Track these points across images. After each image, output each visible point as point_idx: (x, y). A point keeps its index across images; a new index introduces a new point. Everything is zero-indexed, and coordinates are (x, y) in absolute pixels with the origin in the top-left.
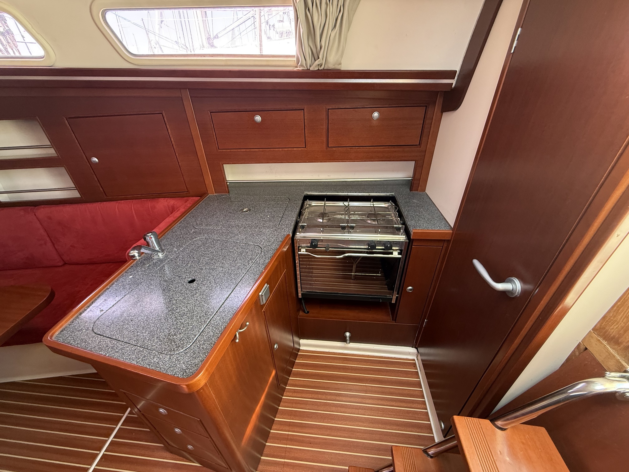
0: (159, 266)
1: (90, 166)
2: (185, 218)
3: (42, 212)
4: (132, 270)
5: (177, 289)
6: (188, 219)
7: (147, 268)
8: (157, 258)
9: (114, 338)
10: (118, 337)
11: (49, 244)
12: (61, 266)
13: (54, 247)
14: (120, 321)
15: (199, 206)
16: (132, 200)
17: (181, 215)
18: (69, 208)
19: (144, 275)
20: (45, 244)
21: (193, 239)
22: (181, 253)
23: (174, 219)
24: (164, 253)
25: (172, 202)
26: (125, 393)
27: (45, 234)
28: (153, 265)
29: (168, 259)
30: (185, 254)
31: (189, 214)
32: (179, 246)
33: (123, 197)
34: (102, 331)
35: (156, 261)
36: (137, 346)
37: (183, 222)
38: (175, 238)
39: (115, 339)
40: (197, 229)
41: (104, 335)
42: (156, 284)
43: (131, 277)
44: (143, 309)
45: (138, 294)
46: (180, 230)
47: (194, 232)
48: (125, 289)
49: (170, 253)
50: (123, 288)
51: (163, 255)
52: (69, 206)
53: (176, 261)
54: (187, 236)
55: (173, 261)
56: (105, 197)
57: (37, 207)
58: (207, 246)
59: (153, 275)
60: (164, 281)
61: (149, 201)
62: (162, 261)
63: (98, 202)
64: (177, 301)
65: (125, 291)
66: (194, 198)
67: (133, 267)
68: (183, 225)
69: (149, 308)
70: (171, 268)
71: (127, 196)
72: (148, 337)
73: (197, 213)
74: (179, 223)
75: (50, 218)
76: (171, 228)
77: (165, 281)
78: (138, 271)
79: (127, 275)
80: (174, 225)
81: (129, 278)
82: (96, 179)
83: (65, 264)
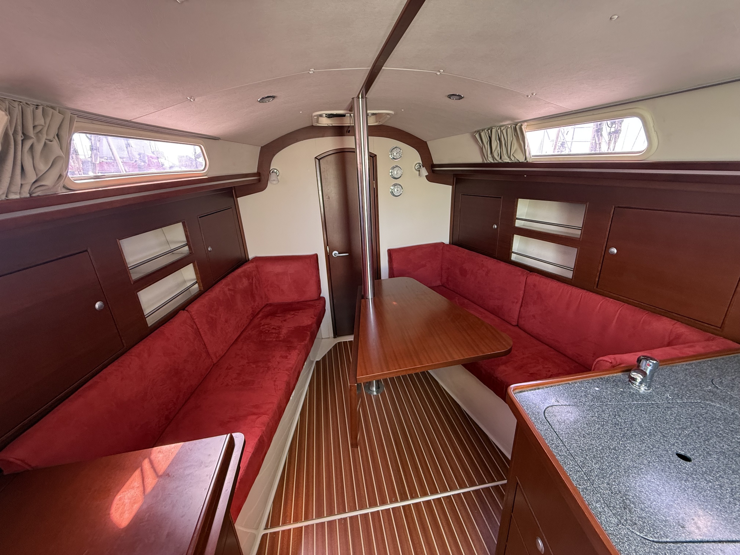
0: (636, 401)
1: (603, 254)
2: (700, 363)
3: (534, 278)
4: (601, 383)
5: (654, 449)
6: (705, 366)
7: (619, 392)
8: (637, 390)
9: (561, 438)
10: (565, 441)
11: (519, 305)
12: (512, 325)
13: (521, 308)
14: (572, 427)
15: (734, 357)
16: (623, 303)
17: (694, 356)
18: (555, 284)
19: (614, 398)
20: (517, 302)
21: (707, 400)
22: (676, 406)
23: (680, 355)
24: (649, 390)
25: (681, 329)
26: (518, 483)
27: (522, 295)
28: (629, 394)
29: (653, 401)
30: (684, 411)
31: (711, 361)
32: (676, 394)
33: (615, 295)
34: (552, 422)
35: (635, 392)
36: (582, 469)
37: (694, 366)
38: (673, 380)
39: (561, 441)
40: (718, 391)
41: (553, 427)
42: (626, 421)
43: (597, 389)
44: (601, 436)
45: (600, 414)
46: (686, 375)
47: (710, 391)
48: (586, 397)
49: (657, 394)
50: (585, 395)
51: (645, 391)
52: (556, 282)
53: (665, 411)
54: (696, 390)
55: (659, 408)
56: (595, 287)
57: (531, 273)
58: (733, 428)
59: (625, 406)
60: (638, 424)
61: (647, 313)
62: (643, 397)
63: (584, 289)
64: (651, 464)
65: (586, 400)
66: (730, 342)
67: (602, 379)
68: (693, 370)
69: (609, 440)
70: (654, 415)
71: (620, 297)
72: (597, 471)
73: (727, 366)
74: (686, 365)
75: (535, 285)
76: (671, 364)
77: (640, 425)
78: (607, 388)
79: (593, 384)
80: (677, 363)
81: (594, 388)
82: (599, 269)
83: (517, 325)
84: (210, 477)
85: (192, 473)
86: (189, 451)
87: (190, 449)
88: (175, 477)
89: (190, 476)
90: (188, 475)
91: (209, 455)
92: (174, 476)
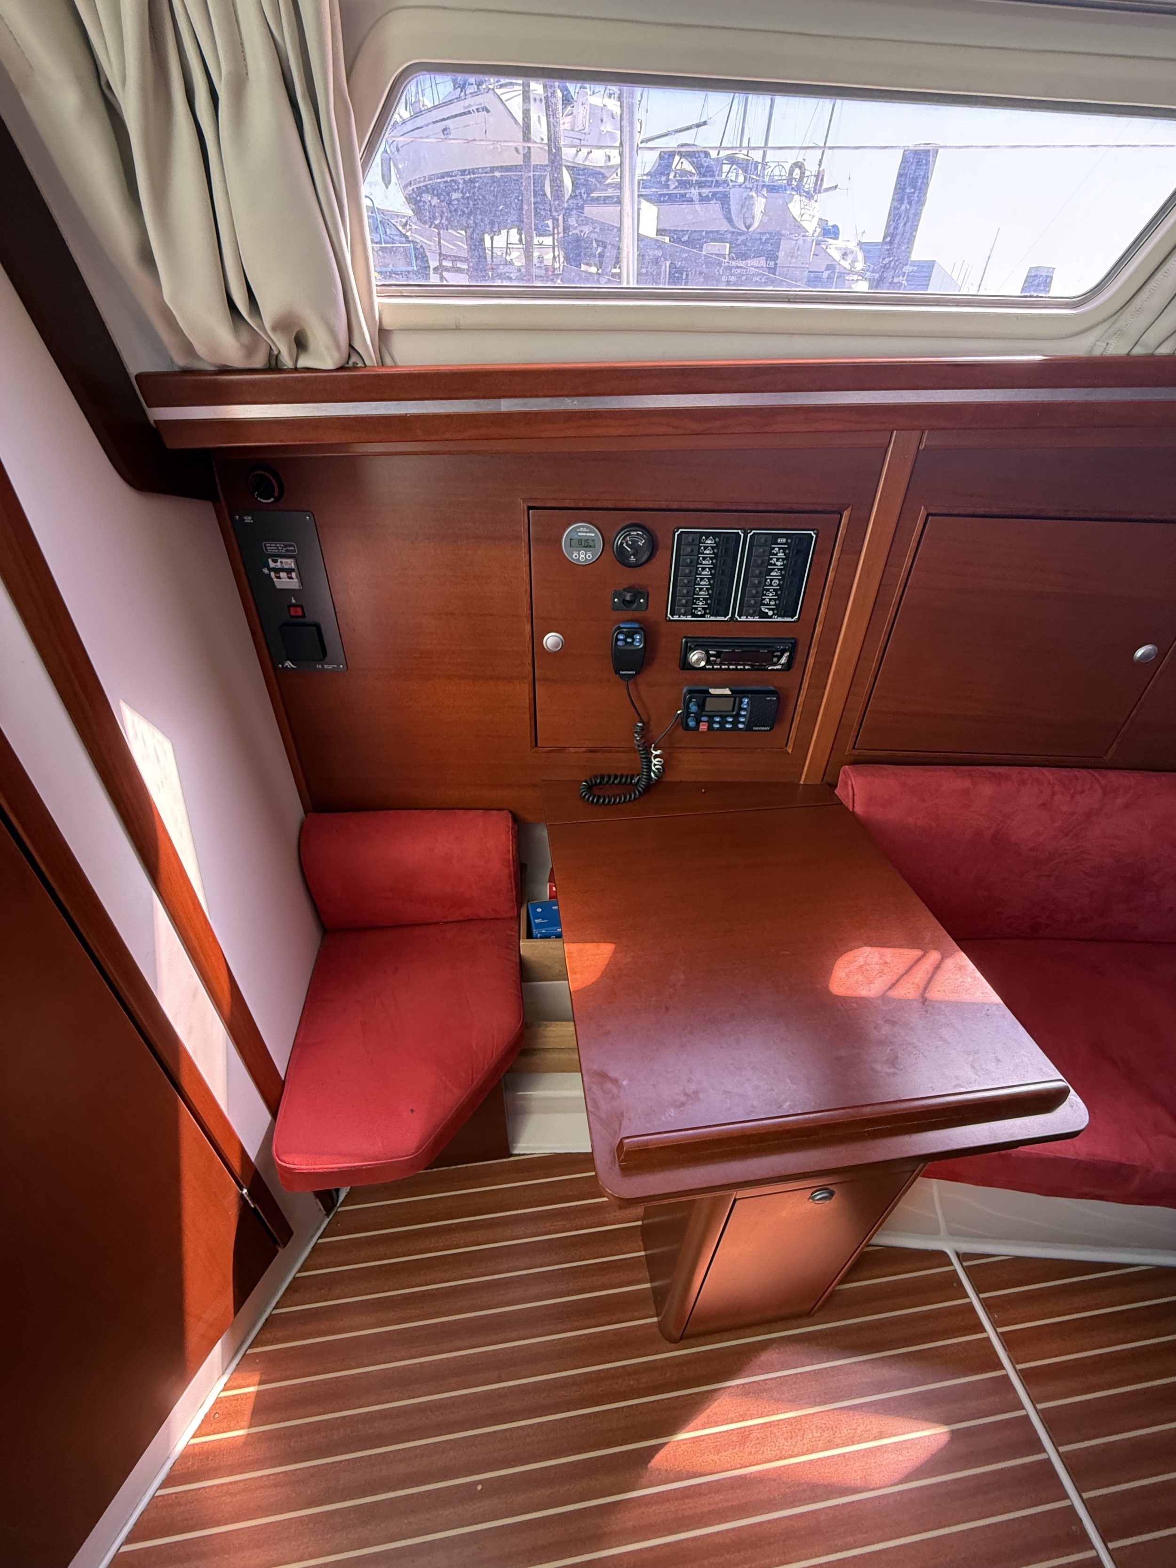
84: (956, 1086)
85: (948, 1043)
86: (984, 1013)
87: (989, 1012)
88: (928, 1015)
89: (941, 1043)
90: (941, 1038)
91: (999, 1060)
92: (927, 1012)
